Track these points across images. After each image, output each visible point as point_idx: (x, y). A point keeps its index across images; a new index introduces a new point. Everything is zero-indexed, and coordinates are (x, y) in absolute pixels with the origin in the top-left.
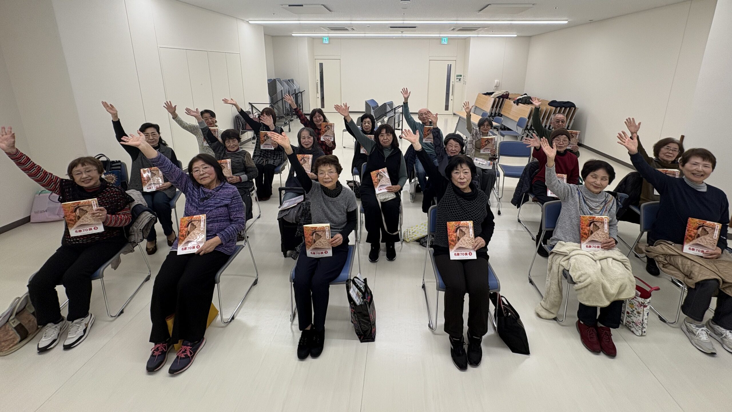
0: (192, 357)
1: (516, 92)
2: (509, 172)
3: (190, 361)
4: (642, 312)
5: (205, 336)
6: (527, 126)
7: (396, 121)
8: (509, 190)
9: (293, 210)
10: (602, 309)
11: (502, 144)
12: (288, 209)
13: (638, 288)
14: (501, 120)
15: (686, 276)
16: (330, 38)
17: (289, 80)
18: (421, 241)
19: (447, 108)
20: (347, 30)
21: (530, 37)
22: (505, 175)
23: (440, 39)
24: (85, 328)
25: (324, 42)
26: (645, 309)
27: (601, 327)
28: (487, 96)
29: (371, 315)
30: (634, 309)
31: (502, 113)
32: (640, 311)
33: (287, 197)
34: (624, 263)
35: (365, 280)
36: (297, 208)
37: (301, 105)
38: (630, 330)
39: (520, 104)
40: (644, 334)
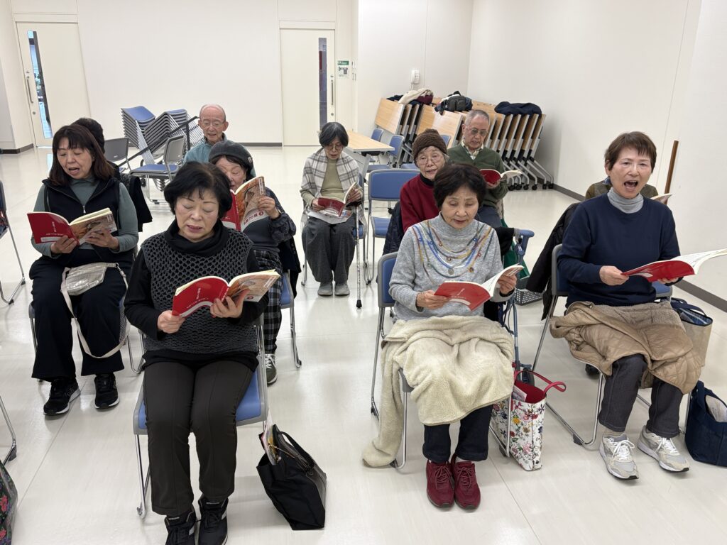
4: (530, 428)
13: (518, 382)
15: (604, 357)
26: (534, 420)
30: (519, 425)
32: (527, 427)
34: (501, 345)
38: (517, 463)
39: (446, 112)
40: (538, 466)
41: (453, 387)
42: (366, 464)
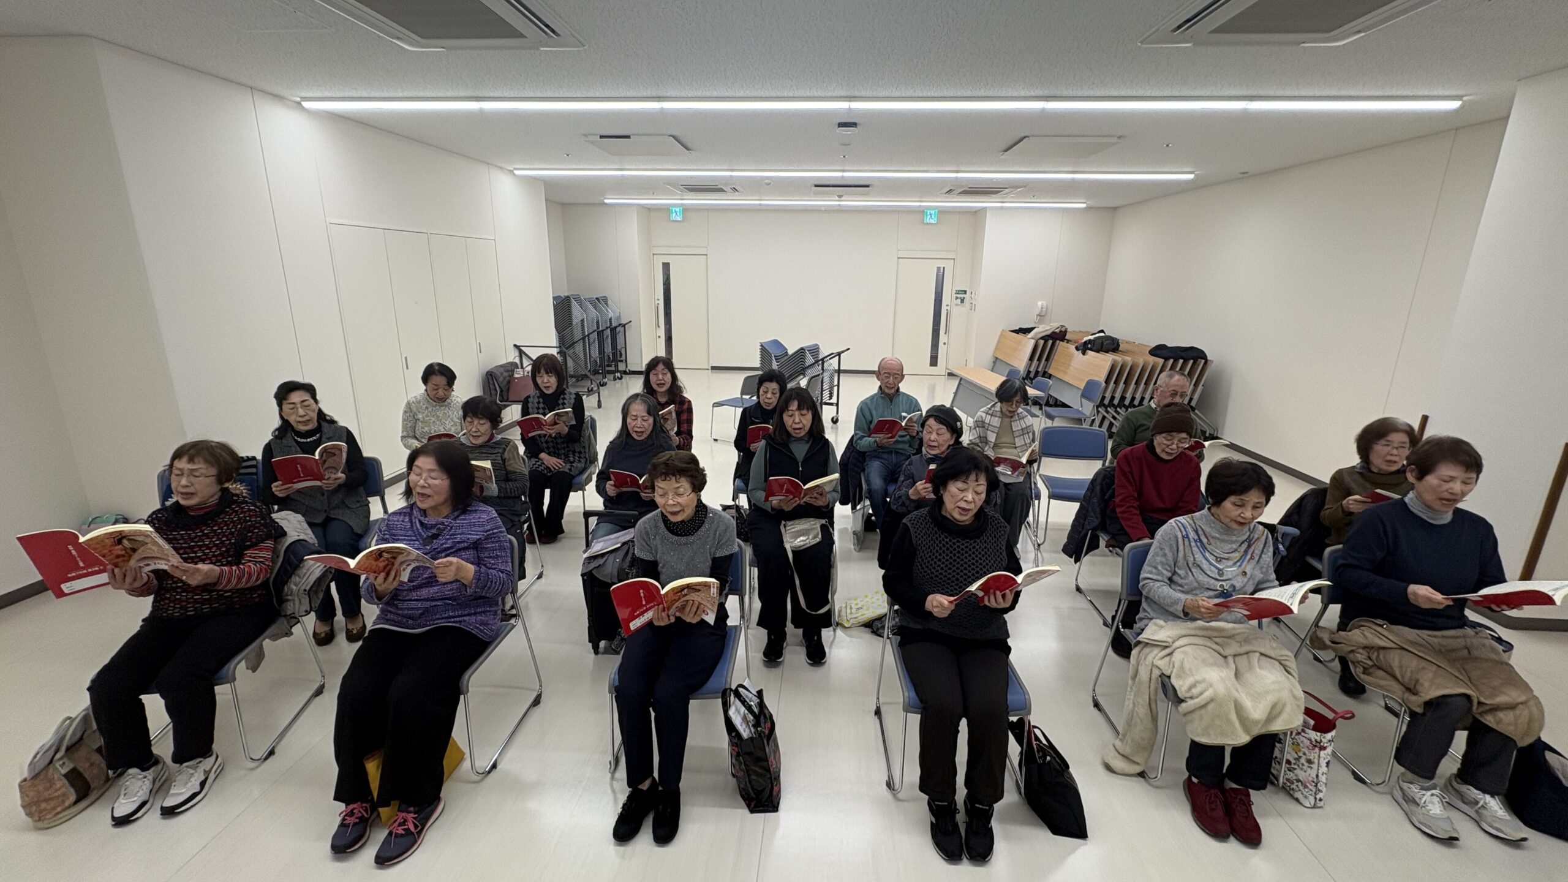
0: (420, 833)
1: (1082, 327)
2: (1060, 491)
3: (415, 842)
4: (1316, 761)
5: (442, 795)
6: (1104, 398)
7: (826, 386)
8: (1058, 528)
9: (613, 555)
10: (1236, 750)
11: (1047, 433)
12: (603, 555)
13: (1308, 712)
14: (1047, 384)
15: (1409, 690)
16: (686, 210)
17: (597, 299)
18: (873, 626)
19: (934, 361)
20: (722, 190)
21: (1115, 209)
22: (1052, 496)
23: (922, 212)
24: (203, 778)
25: (674, 217)
26: (1322, 753)
27: (1232, 789)
28: (1020, 336)
29: (771, 759)
30: (1300, 754)
31: (1051, 371)
32: (1312, 758)
33: (601, 532)
34: (1284, 663)
35: (760, 694)
36: (621, 554)
37: (623, 352)
38: (1292, 796)
39: (1090, 353)
40: (1320, 804)
41: (1239, 708)
42: (1109, 768)
